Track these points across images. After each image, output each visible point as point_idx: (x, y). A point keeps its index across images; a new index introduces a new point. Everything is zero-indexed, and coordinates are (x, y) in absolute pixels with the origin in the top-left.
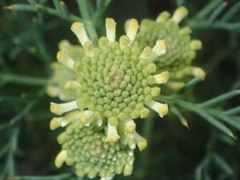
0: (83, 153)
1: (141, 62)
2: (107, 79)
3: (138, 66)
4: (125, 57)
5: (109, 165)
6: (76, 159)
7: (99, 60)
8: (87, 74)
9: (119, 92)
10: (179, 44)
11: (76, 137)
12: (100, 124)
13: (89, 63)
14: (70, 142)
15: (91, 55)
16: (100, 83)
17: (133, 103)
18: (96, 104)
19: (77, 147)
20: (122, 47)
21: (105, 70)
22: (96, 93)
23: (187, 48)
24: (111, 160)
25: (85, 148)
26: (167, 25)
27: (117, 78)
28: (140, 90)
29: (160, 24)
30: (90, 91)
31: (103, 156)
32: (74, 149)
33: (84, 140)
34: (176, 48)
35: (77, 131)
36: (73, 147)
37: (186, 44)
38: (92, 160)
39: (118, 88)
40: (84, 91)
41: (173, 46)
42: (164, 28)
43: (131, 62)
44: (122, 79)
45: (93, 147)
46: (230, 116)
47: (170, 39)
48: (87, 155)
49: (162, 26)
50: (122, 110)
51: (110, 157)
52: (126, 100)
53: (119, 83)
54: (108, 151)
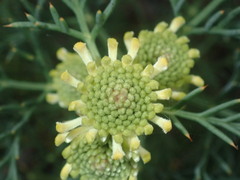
0: (88, 166)
1: (144, 79)
2: (111, 99)
3: (141, 83)
4: (128, 75)
5: (114, 177)
6: (81, 172)
7: (102, 79)
8: (91, 93)
9: (123, 110)
10: (177, 53)
11: (80, 151)
12: (104, 140)
13: (93, 83)
14: (75, 157)
15: (94, 74)
16: (104, 102)
17: (137, 120)
18: (101, 122)
19: (82, 161)
20: (124, 65)
21: (109, 90)
22: (101, 111)
23: (185, 56)
24: (116, 172)
25: (90, 162)
26: (165, 35)
27: (121, 98)
28: (144, 107)
29: (158, 33)
30: (94, 110)
31: (108, 170)
32: (79, 162)
33: (89, 154)
34: (175, 58)
35: (81, 145)
36: (78, 161)
37: (184, 52)
38: (97, 173)
39: (123, 107)
40: (89, 110)
41: (172, 56)
42: (162, 38)
43: (134, 80)
44: (126, 98)
45: (98, 161)
46: (229, 123)
47: (168, 49)
48: (92, 168)
49: (160, 36)
50: (126, 127)
51: (115, 169)
52: (130, 118)
53: (123, 102)
54: (113, 164)
